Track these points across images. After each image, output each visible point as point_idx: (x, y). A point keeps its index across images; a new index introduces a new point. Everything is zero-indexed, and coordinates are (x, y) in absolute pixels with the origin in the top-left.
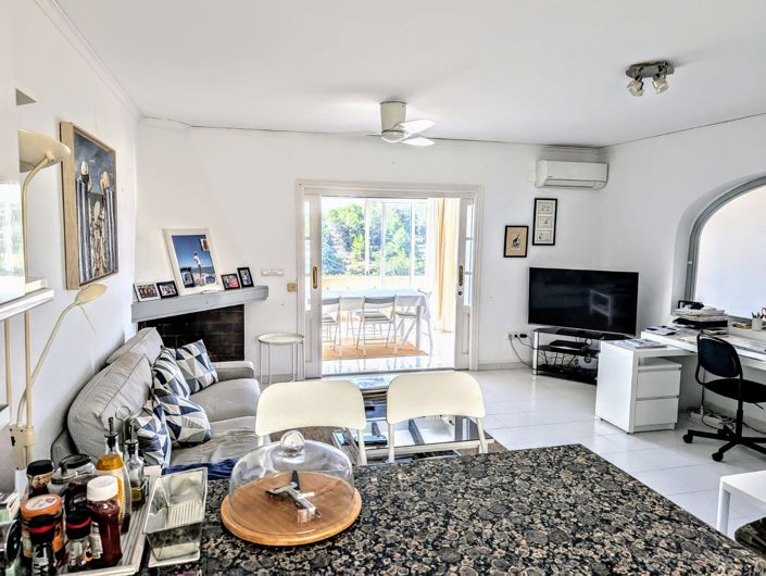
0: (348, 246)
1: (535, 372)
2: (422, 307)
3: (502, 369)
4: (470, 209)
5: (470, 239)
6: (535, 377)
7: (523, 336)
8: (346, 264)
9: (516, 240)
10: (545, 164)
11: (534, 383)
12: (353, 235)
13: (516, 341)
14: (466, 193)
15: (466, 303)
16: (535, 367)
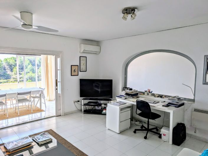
0: (12, 70)
1: (83, 113)
2: (42, 94)
3: (72, 113)
4: (59, 60)
5: (59, 70)
6: (83, 115)
7: (78, 101)
8: (11, 76)
9: (74, 70)
10: (82, 45)
11: (83, 117)
12: (13, 67)
13: (76, 103)
14: (56, 54)
15: (59, 92)
16: (83, 111)
